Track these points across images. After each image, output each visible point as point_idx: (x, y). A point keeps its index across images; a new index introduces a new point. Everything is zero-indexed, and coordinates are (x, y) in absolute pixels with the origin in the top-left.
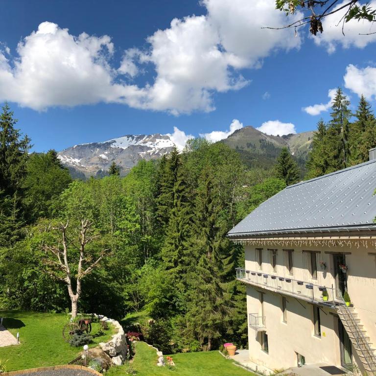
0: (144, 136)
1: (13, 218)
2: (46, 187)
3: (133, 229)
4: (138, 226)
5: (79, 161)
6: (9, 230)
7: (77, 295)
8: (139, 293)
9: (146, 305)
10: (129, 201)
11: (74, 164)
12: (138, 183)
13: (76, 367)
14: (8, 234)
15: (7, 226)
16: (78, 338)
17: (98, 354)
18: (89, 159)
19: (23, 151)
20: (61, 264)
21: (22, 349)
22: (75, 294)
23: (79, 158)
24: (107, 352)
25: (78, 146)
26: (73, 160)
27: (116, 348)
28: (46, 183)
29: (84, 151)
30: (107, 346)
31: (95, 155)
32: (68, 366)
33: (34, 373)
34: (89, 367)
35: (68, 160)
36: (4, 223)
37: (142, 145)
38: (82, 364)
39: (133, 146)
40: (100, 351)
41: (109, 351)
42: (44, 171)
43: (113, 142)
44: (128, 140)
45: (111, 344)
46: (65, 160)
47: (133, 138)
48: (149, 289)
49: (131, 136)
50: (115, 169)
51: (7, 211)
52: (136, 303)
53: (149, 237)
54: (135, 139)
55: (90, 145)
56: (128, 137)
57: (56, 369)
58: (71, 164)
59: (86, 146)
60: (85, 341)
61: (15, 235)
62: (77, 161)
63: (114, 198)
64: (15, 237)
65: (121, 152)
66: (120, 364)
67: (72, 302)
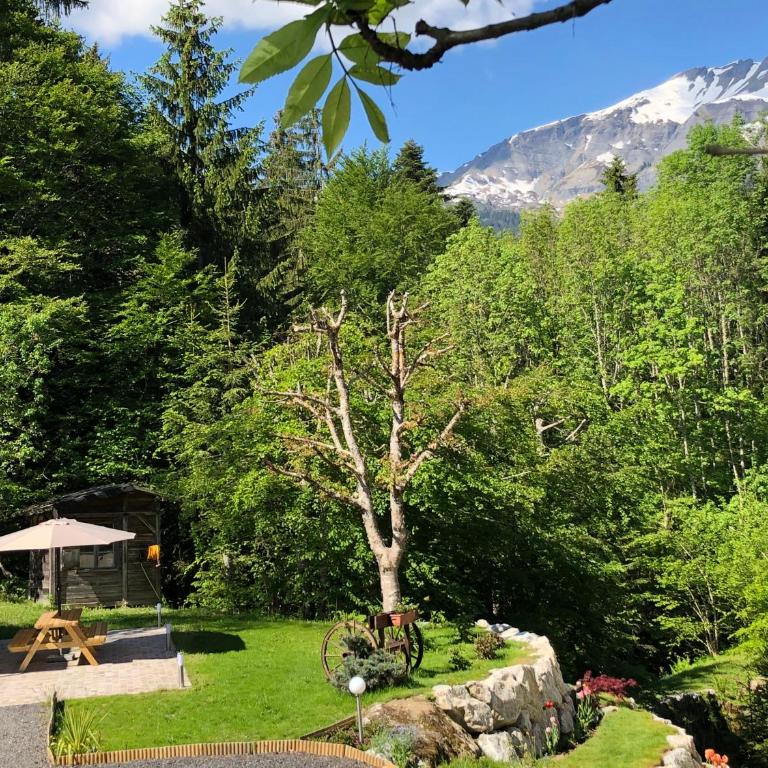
0: (750, 63)
1: (225, 333)
2: (381, 256)
3: (680, 371)
4: (696, 359)
5: (530, 187)
6: (216, 373)
7: (395, 549)
8: (714, 588)
9: (741, 631)
10: (660, 273)
11: (513, 198)
12: (684, 205)
13: (326, 749)
14: (213, 383)
15: (210, 359)
16: (357, 667)
17: (415, 715)
18: (563, 174)
19: (307, 154)
20: (340, 449)
21: (189, 701)
22: (388, 544)
23: (532, 175)
24: (457, 715)
25: (524, 136)
26: (512, 188)
27: (495, 703)
28: (376, 243)
29: (544, 152)
30: (454, 693)
31: (581, 158)
32: (302, 745)
33: (188, 760)
34: (371, 752)
35: (494, 189)
36: (200, 352)
37: (746, 97)
38: (351, 742)
39: (710, 106)
40: (427, 707)
41: (462, 710)
42: (371, 205)
43: (641, 104)
44: (692, 86)
45: (473, 690)
46: (485, 190)
47: (710, 78)
48: (749, 576)
49: (702, 71)
50: (623, 178)
51: (208, 313)
52: (706, 626)
53: (744, 395)
54: (716, 80)
55: (560, 129)
56: (692, 78)
57: (262, 751)
58: (505, 203)
59: (549, 131)
60: (382, 678)
61: (236, 386)
62: (524, 187)
63: (602, 267)
64: (234, 391)
65: (669, 134)
66: (506, 759)
67: (381, 569)
